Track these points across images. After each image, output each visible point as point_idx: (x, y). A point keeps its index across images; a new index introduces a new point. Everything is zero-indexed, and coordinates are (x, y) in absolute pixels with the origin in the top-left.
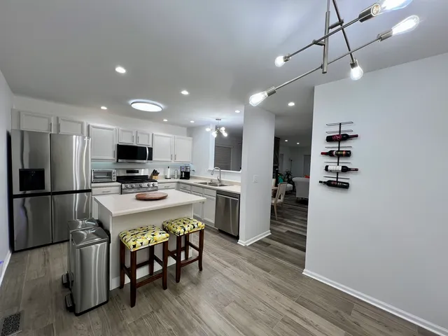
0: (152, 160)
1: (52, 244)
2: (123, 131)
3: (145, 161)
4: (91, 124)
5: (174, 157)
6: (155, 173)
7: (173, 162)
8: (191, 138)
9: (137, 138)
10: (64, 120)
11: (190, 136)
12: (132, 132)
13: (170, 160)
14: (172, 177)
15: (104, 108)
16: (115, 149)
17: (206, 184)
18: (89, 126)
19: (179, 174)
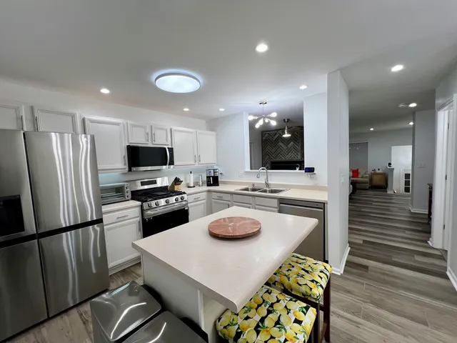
0: (173, 164)
1: (49, 319)
2: (133, 126)
3: (164, 167)
4: (88, 117)
5: (197, 158)
6: (177, 181)
7: (197, 165)
8: (214, 133)
9: (153, 135)
10: (42, 111)
11: (212, 130)
12: (145, 127)
13: (193, 163)
14: (196, 184)
15: (105, 91)
16: (124, 153)
17: (247, 189)
18: (84, 120)
19: (205, 179)
